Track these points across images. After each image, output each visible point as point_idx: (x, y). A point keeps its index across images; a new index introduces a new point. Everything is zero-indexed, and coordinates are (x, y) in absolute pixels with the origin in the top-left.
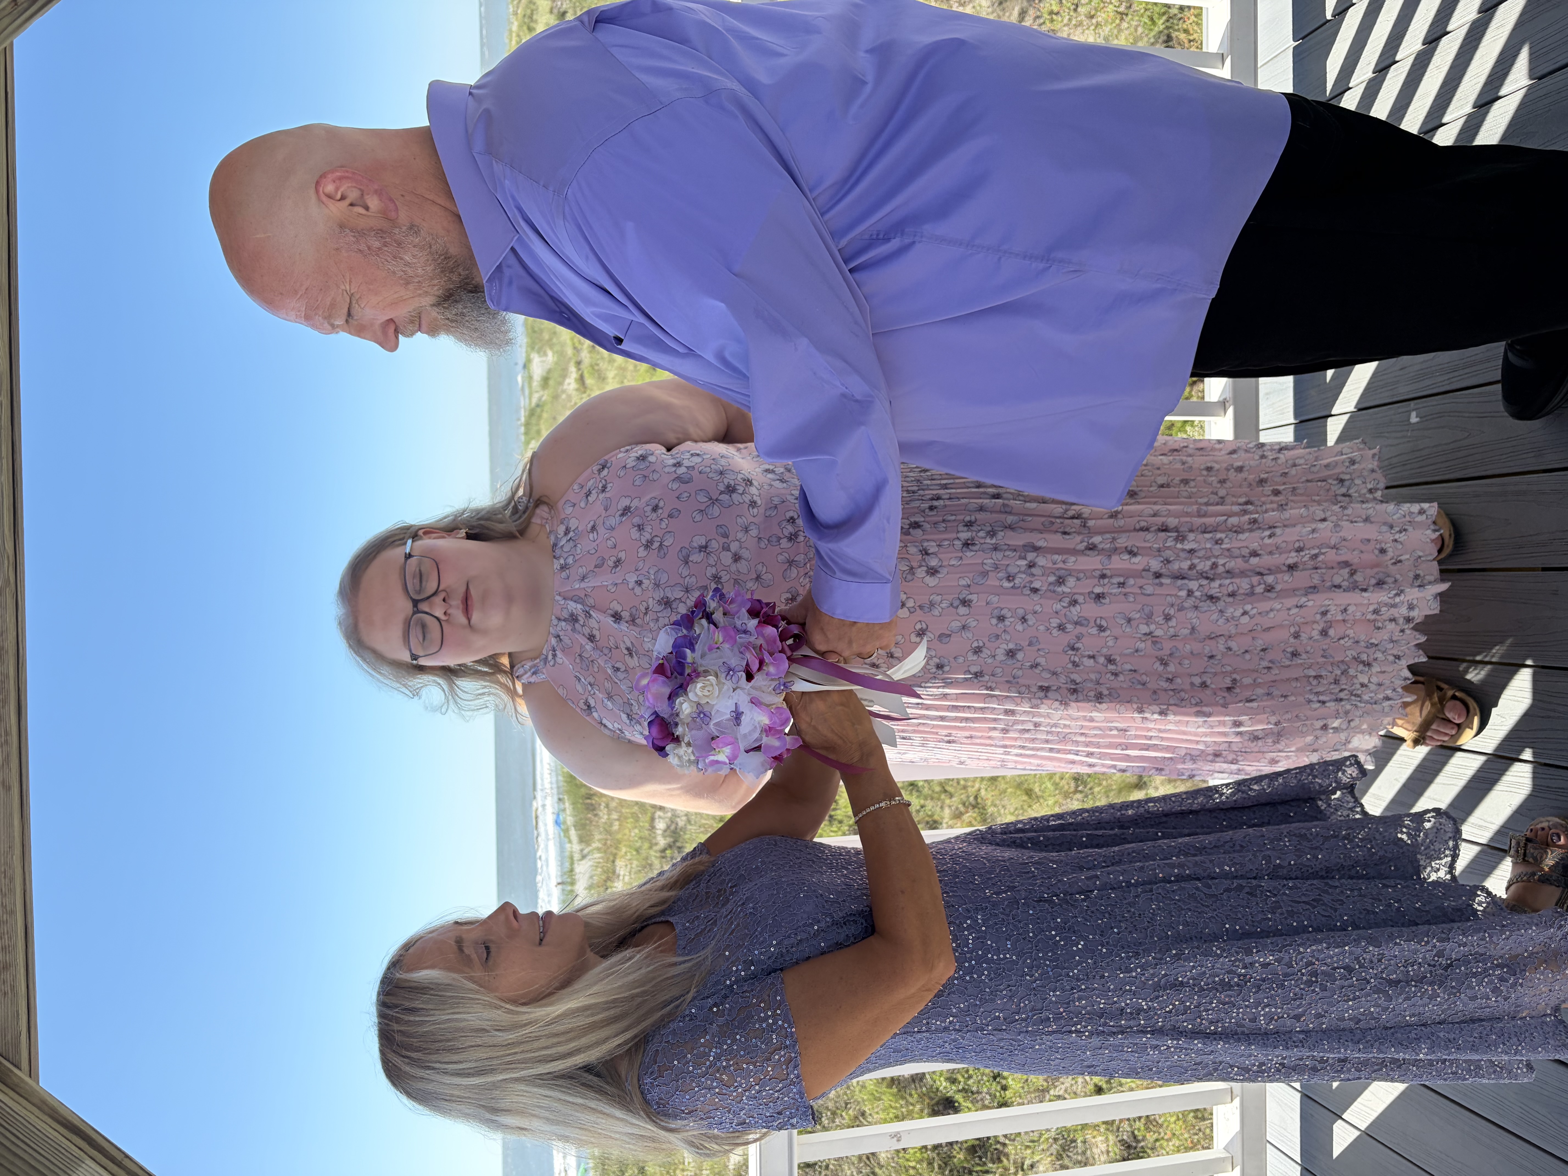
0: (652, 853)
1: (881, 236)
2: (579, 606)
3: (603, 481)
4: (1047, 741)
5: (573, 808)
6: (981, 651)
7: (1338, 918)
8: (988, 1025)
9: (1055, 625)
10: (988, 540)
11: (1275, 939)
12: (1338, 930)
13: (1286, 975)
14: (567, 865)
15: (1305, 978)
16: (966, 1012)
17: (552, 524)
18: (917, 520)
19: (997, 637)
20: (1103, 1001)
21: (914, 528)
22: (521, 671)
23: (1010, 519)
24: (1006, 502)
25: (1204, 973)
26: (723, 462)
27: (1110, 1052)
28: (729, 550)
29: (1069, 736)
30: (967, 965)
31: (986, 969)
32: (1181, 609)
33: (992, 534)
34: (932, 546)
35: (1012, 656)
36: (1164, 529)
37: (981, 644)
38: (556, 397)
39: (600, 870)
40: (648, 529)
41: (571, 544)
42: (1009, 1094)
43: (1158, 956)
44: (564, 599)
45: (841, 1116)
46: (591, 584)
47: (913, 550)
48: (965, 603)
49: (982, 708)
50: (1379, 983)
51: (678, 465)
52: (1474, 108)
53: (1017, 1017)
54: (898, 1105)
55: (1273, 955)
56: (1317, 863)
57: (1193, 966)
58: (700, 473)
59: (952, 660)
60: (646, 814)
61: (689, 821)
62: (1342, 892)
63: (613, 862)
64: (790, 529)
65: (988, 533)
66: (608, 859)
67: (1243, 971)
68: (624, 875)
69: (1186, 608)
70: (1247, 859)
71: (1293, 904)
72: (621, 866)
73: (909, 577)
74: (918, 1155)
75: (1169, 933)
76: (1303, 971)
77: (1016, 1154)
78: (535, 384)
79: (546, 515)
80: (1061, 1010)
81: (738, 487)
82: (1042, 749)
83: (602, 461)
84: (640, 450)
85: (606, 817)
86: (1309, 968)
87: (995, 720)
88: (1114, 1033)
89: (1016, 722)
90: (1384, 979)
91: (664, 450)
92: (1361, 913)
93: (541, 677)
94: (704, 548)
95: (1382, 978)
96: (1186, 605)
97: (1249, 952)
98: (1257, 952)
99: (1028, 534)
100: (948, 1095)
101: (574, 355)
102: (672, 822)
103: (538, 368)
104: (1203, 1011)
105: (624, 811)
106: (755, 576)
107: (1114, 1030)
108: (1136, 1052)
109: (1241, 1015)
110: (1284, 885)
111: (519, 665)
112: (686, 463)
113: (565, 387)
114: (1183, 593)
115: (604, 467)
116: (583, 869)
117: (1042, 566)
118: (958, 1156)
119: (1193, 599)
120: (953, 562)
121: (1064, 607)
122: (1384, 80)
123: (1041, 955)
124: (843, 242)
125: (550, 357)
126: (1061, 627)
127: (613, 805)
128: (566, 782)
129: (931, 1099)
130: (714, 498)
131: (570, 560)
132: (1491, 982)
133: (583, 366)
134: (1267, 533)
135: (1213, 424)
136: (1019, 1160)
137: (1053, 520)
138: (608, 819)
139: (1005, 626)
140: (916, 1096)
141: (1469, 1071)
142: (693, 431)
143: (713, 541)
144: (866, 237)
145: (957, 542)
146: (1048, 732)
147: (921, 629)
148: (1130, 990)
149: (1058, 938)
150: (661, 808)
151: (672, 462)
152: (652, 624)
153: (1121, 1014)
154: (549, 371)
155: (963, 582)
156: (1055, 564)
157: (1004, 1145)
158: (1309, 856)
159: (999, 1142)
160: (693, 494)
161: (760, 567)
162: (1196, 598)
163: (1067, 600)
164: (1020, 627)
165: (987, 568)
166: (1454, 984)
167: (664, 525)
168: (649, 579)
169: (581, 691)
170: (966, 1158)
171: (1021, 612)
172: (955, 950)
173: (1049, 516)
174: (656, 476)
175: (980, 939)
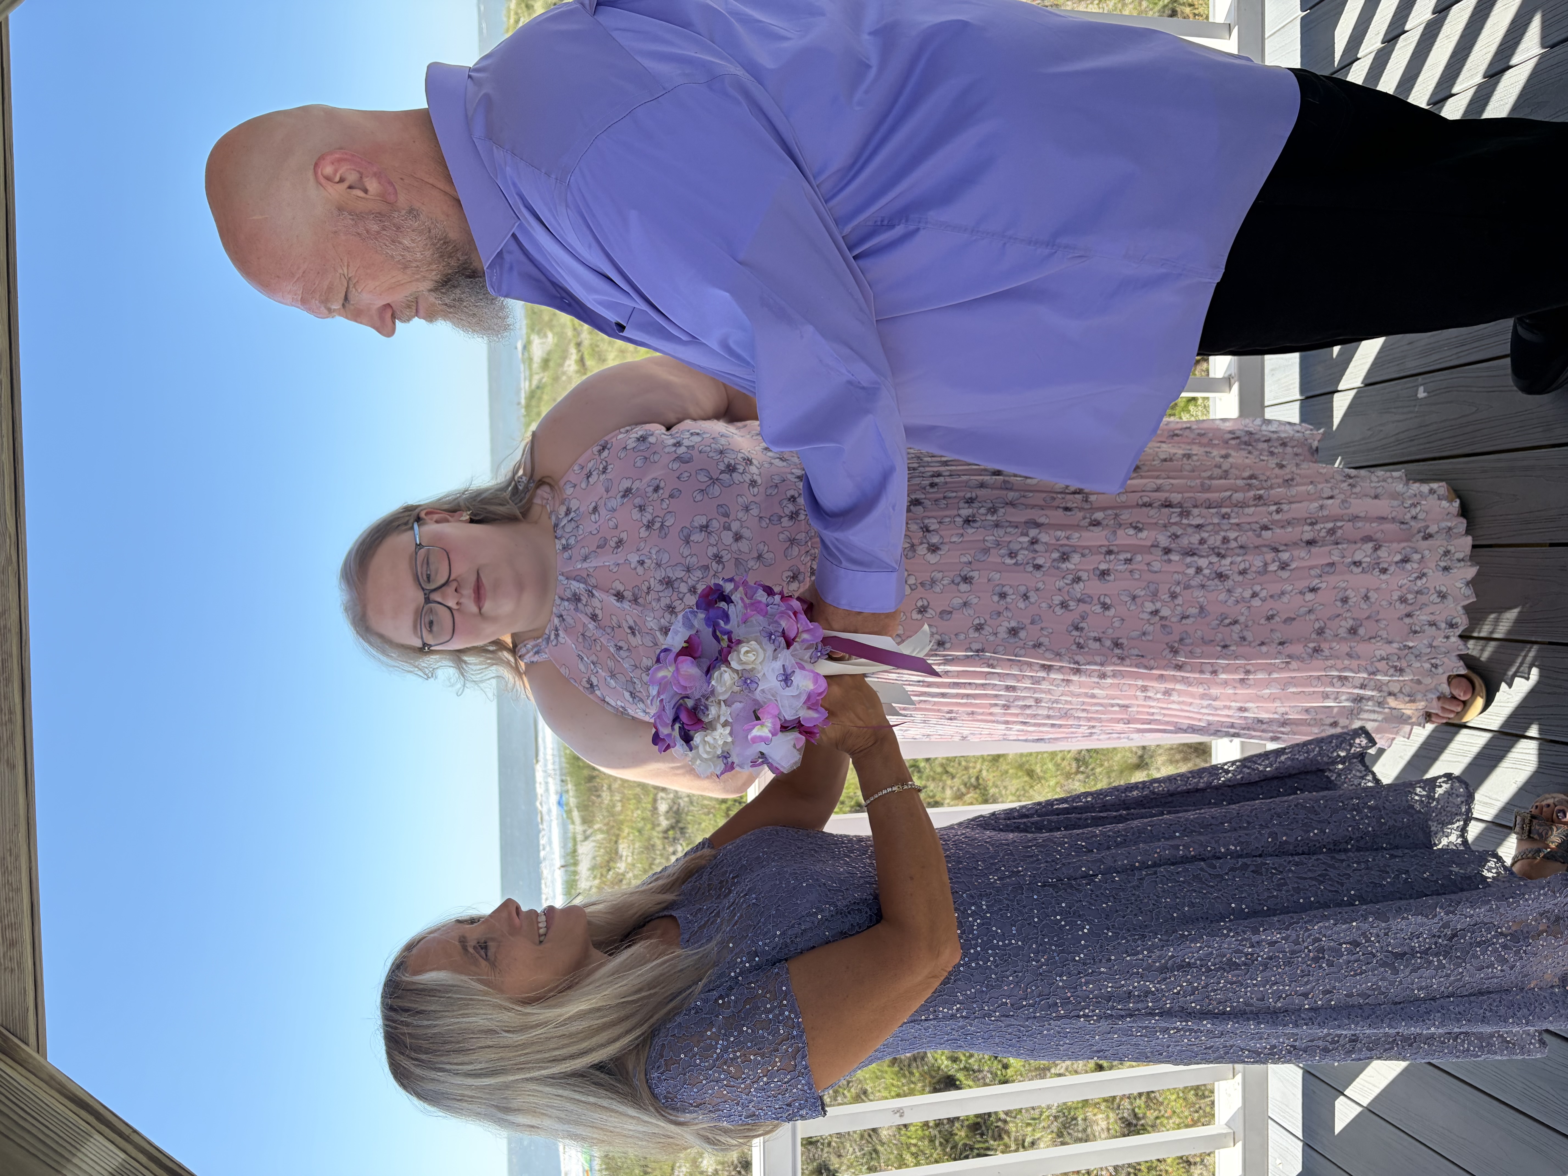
0: (655, 834)
1: (885, 223)
2: (582, 586)
3: (604, 463)
4: (1049, 717)
5: (576, 790)
6: (982, 629)
7: (1345, 892)
8: (995, 1012)
9: (1058, 602)
10: (989, 517)
11: (1281, 917)
12: (1346, 906)
13: (1293, 952)
14: (570, 845)
15: (1311, 954)
16: (973, 999)
17: (554, 505)
18: (918, 497)
19: (999, 614)
20: (1110, 985)
21: (915, 505)
22: (523, 651)
23: (1011, 495)
24: (1007, 478)
25: (1212, 953)
26: (723, 441)
27: (1119, 1036)
28: (729, 529)
29: (1071, 712)
30: (972, 951)
31: (991, 955)
32: (1187, 587)
33: (993, 510)
34: (933, 523)
35: (1014, 634)
36: (1168, 505)
37: (983, 621)
38: (556, 379)
39: (602, 850)
40: (650, 509)
41: (573, 524)
42: (1010, 1072)
43: (1165, 938)
44: (567, 578)
45: (844, 1094)
46: (594, 564)
47: (914, 527)
48: (966, 579)
49: (983, 685)
50: (1385, 956)
51: (678, 444)
52: (1485, 77)
53: (1024, 1003)
54: (900, 1084)
55: (1280, 933)
56: (1325, 837)
57: (1200, 947)
58: (700, 452)
59: (953, 636)
60: (648, 795)
61: (691, 802)
62: (1349, 865)
63: (616, 842)
64: (791, 507)
65: (989, 509)
66: (611, 840)
67: (1250, 950)
68: (627, 856)
69: (1192, 587)
70: (1253, 837)
71: (1299, 881)
72: (624, 848)
73: (910, 554)
74: (920, 1132)
75: (1175, 915)
76: (1310, 948)
77: (1017, 1132)
78: (536, 366)
79: (546, 495)
80: (1069, 994)
81: (738, 467)
82: (1044, 725)
83: (602, 442)
84: (639, 431)
85: (609, 798)
86: (1316, 945)
87: (996, 696)
88: (1122, 1016)
89: (1017, 698)
90: (1390, 952)
91: (663, 429)
92: (1368, 886)
93: (544, 657)
94: (704, 528)
95: (1388, 951)
96: (1193, 583)
97: (1256, 931)
98: (1264, 930)
99: (1029, 511)
100: (950, 1073)
101: (574, 336)
102: (674, 803)
103: (538, 350)
104: (1211, 991)
105: (626, 792)
106: (756, 555)
107: (1123, 1013)
108: (1146, 1036)
109: (1249, 994)
110: (1290, 862)
111: (521, 645)
112: (686, 443)
113: (565, 369)
114: (1191, 571)
115: (604, 448)
116: (586, 851)
117: (1046, 543)
118: (959, 1133)
119: (1201, 577)
120: (954, 539)
121: (1067, 584)
122: (1393, 50)
123: (1046, 940)
124: (848, 229)
125: (551, 338)
126: (1064, 605)
127: (616, 786)
128: (568, 763)
129: (933, 1077)
130: (715, 477)
131: (572, 541)
132: (1495, 950)
133: (583, 349)
134: (1274, 508)
135: (1217, 400)
136: (1020, 1138)
137: (1055, 495)
138: (611, 800)
139: (1006, 603)
140: (917, 1075)
141: (1481, 1048)
142: (693, 410)
143: (714, 521)
144: (871, 223)
145: (958, 519)
146: (1049, 708)
147: (922, 606)
148: (1138, 973)
149: (1063, 923)
150: (664, 790)
151: (672, 441)
152: (654, 604)
153: (1129, 997)
154: (549, 353)
155: (964, 559)
156: (1058, 540)
157: (1005, 1122)
158: (1316, 831)
159: (1000, 1119)
160: (693, 473)
161: (761, 546)
162: (1204, 576)
163: (1070, 577)
164: (1021, 605)
165: (989, 545)
166: (1459, 954)
167: (665, 506)
168: (650, 558)
169: (583, 669)
170: (967, 1136)
171: (1023, 589)
172: (960, 937)
173: (1050, 492)
174: (656, 457)
175: (986, 925)
